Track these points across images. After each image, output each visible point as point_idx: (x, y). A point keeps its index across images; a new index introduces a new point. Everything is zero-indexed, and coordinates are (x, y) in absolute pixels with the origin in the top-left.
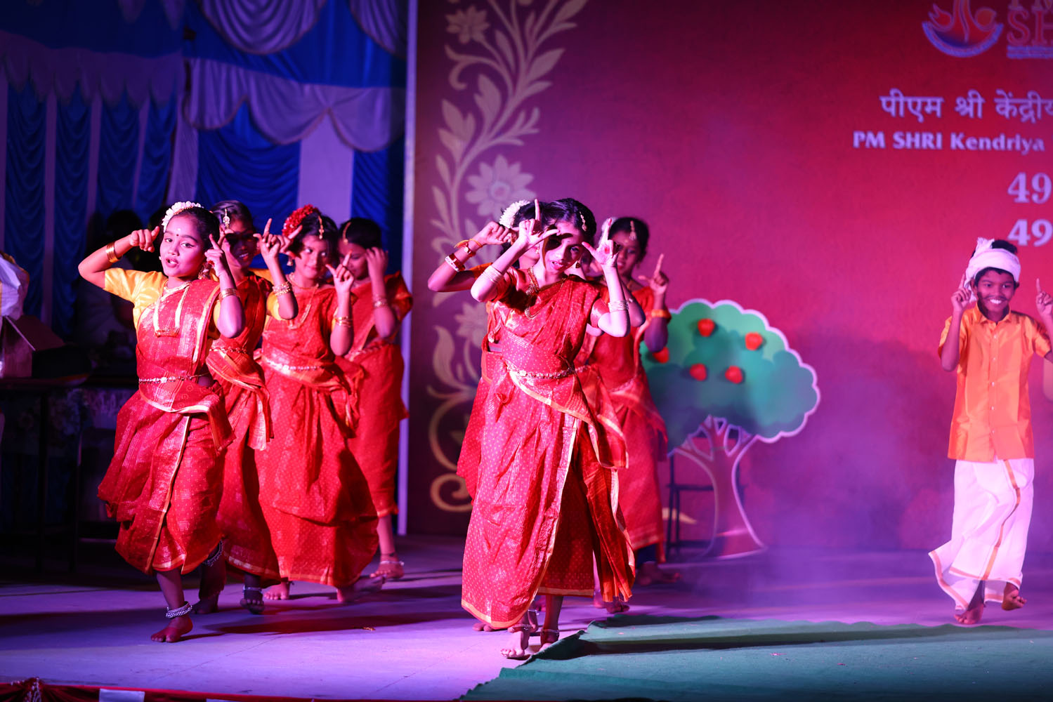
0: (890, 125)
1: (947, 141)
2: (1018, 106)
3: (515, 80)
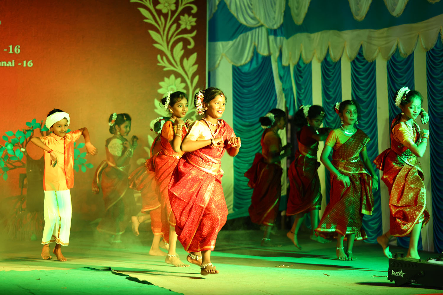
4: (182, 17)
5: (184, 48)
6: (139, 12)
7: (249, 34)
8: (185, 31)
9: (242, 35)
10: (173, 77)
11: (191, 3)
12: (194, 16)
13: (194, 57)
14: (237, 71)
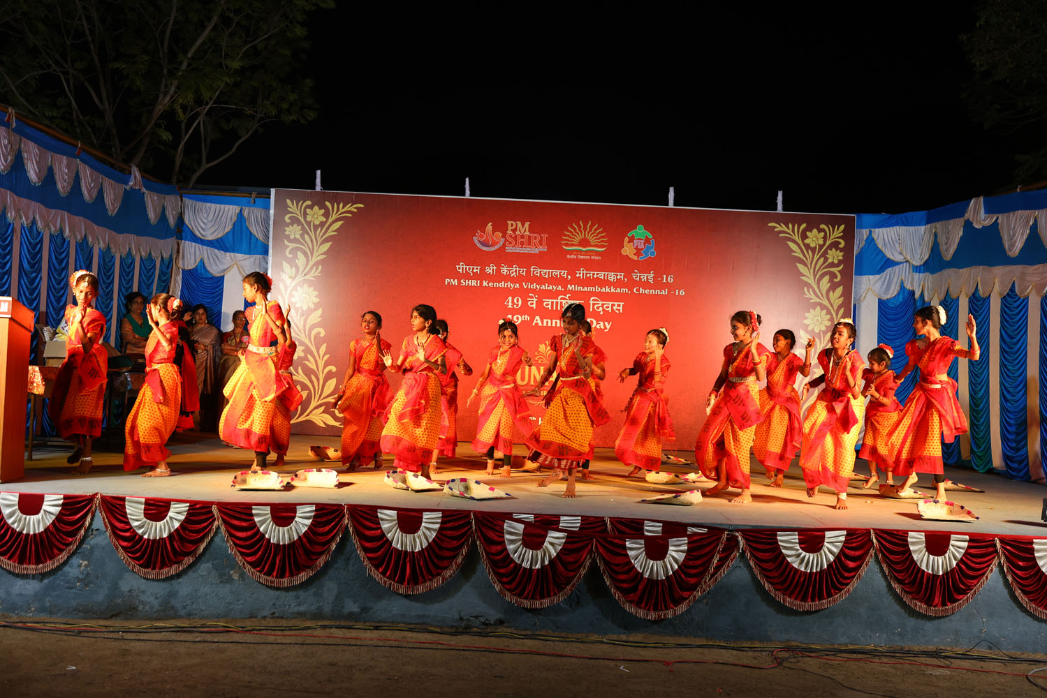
0: (460, 276)
1: (481, 283)
2: (509, 270)
3: (312, 254)
4: (829, 251)
5: (831, 281)
6: (788, 245)
7: (896, 268)
8: (832, 265)
9: (889, 270)
10: (818, 308)
11: (838, 238)
12: (841, 250)
13: (840, 290)
14: (882, 304)
